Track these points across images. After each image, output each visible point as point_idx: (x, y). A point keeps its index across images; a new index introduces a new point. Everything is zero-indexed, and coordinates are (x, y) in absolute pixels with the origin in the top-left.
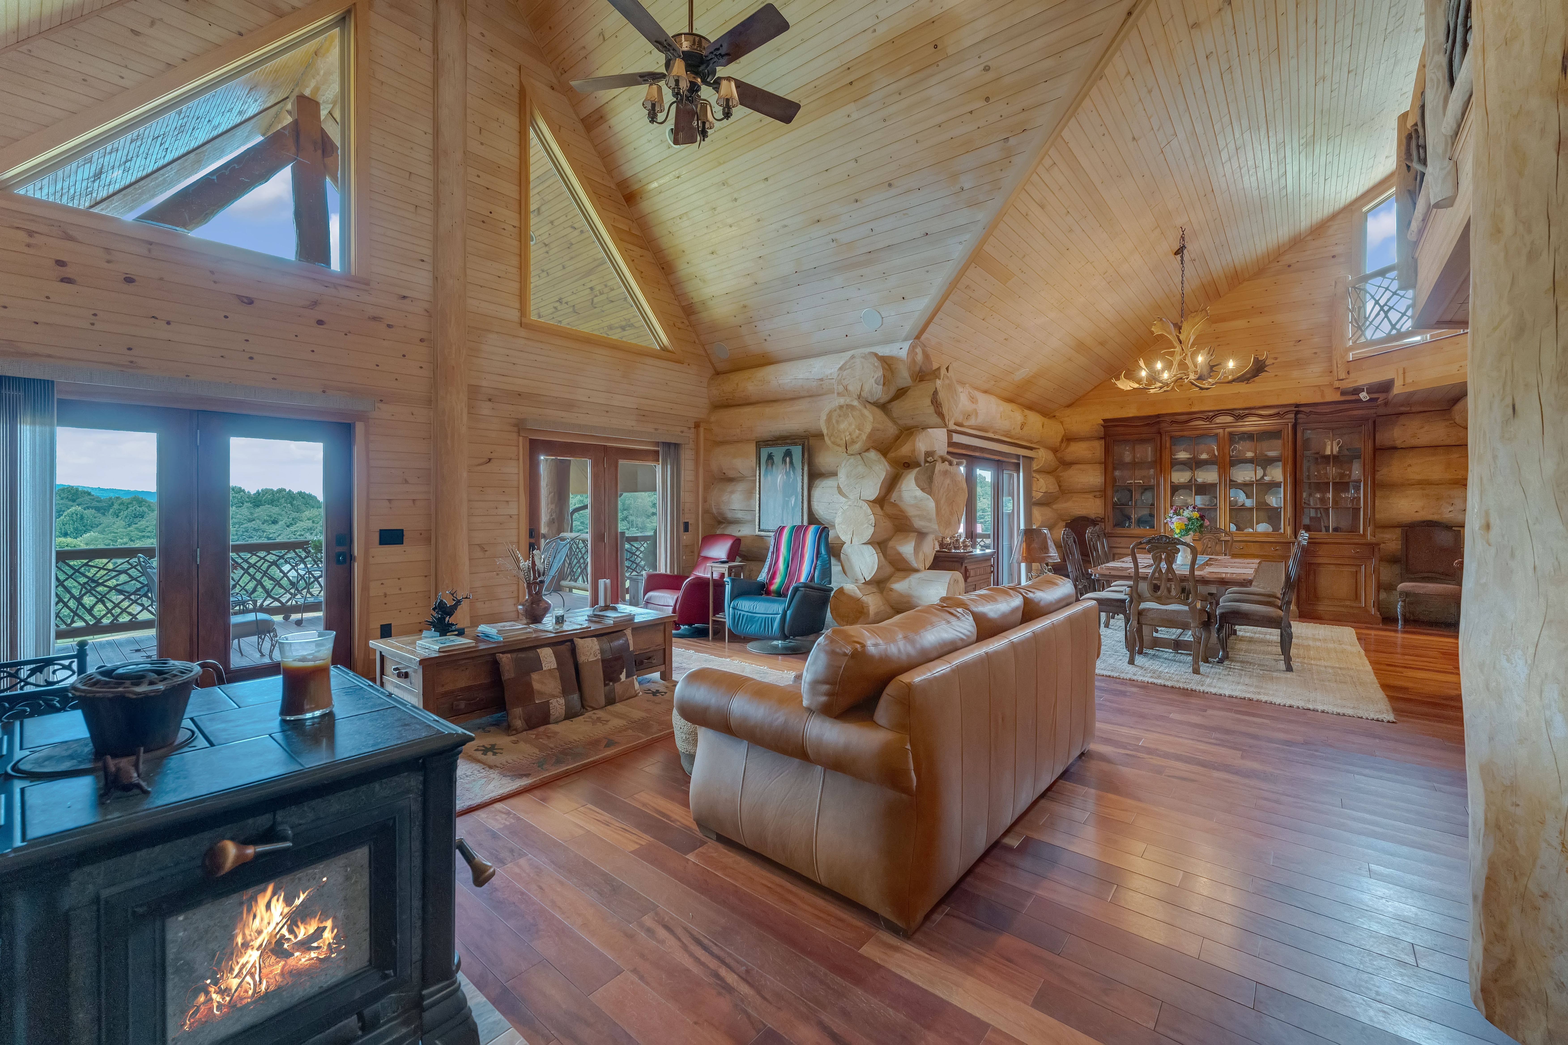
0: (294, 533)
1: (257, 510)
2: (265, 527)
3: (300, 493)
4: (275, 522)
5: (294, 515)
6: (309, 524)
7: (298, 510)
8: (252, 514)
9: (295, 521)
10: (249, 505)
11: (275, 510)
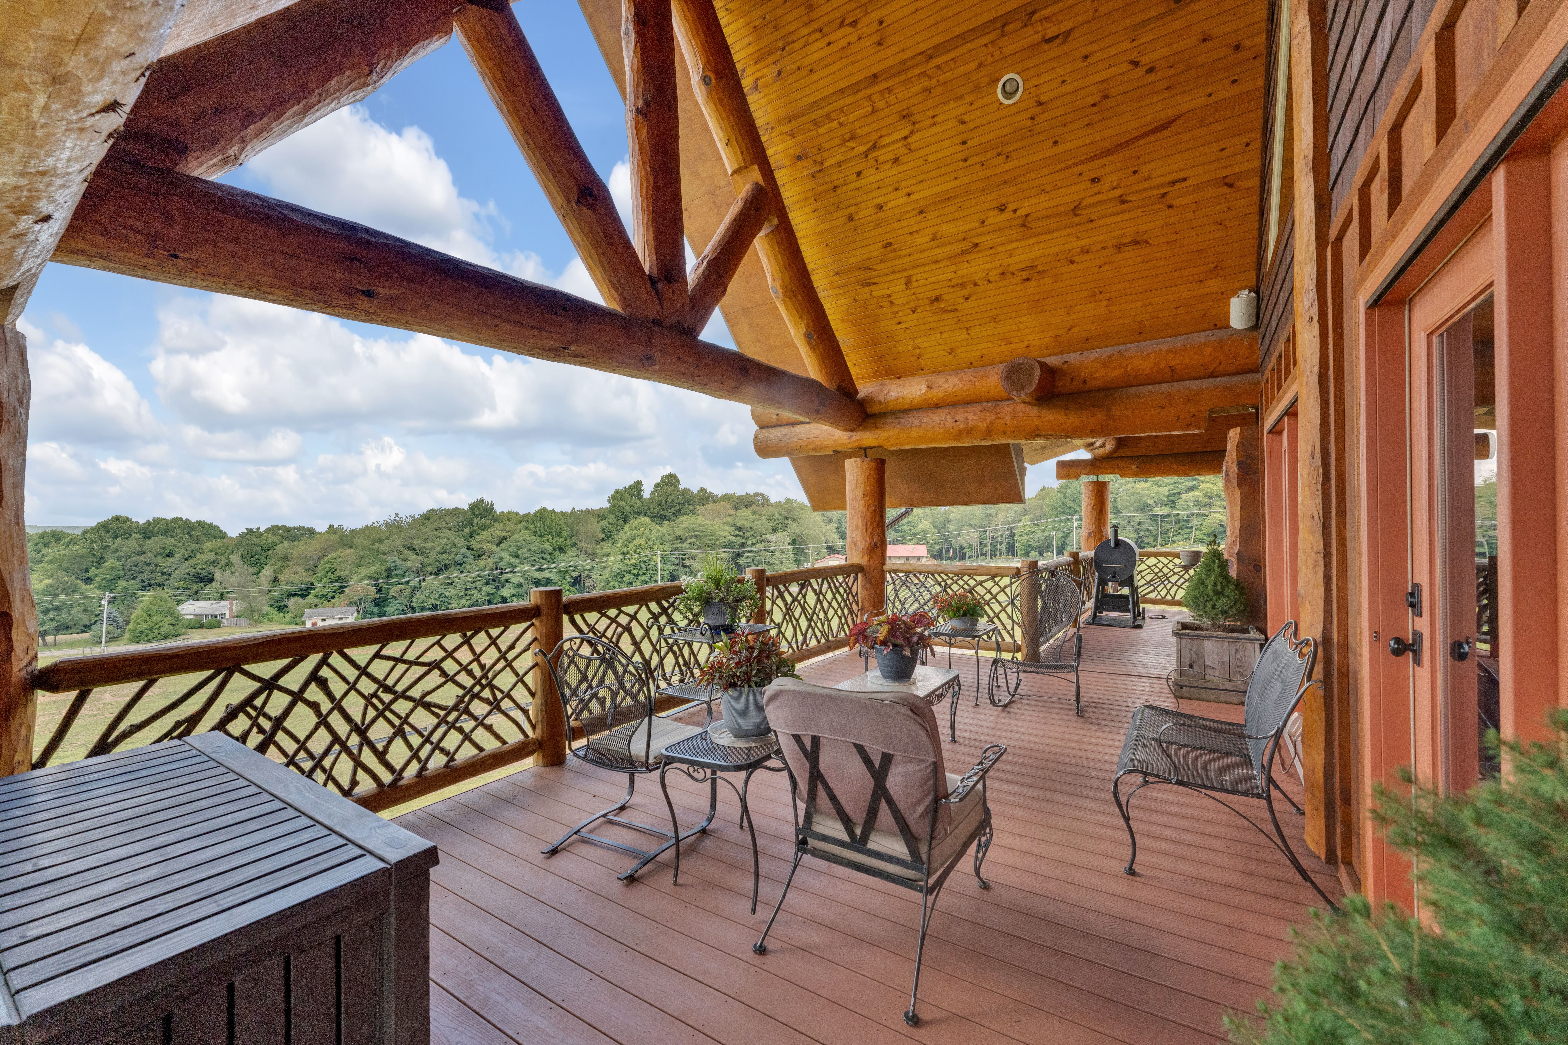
0: (194, 566)
1: (148, 542)
2: (158, 560)
3: (199, 523)
4: (170, 555)
5: (193, 547)
6: (212, 556)
7: (198, 541)
8: (141, 546)
9: (193, 554)
10: (138, 536)
11: (170, 541)
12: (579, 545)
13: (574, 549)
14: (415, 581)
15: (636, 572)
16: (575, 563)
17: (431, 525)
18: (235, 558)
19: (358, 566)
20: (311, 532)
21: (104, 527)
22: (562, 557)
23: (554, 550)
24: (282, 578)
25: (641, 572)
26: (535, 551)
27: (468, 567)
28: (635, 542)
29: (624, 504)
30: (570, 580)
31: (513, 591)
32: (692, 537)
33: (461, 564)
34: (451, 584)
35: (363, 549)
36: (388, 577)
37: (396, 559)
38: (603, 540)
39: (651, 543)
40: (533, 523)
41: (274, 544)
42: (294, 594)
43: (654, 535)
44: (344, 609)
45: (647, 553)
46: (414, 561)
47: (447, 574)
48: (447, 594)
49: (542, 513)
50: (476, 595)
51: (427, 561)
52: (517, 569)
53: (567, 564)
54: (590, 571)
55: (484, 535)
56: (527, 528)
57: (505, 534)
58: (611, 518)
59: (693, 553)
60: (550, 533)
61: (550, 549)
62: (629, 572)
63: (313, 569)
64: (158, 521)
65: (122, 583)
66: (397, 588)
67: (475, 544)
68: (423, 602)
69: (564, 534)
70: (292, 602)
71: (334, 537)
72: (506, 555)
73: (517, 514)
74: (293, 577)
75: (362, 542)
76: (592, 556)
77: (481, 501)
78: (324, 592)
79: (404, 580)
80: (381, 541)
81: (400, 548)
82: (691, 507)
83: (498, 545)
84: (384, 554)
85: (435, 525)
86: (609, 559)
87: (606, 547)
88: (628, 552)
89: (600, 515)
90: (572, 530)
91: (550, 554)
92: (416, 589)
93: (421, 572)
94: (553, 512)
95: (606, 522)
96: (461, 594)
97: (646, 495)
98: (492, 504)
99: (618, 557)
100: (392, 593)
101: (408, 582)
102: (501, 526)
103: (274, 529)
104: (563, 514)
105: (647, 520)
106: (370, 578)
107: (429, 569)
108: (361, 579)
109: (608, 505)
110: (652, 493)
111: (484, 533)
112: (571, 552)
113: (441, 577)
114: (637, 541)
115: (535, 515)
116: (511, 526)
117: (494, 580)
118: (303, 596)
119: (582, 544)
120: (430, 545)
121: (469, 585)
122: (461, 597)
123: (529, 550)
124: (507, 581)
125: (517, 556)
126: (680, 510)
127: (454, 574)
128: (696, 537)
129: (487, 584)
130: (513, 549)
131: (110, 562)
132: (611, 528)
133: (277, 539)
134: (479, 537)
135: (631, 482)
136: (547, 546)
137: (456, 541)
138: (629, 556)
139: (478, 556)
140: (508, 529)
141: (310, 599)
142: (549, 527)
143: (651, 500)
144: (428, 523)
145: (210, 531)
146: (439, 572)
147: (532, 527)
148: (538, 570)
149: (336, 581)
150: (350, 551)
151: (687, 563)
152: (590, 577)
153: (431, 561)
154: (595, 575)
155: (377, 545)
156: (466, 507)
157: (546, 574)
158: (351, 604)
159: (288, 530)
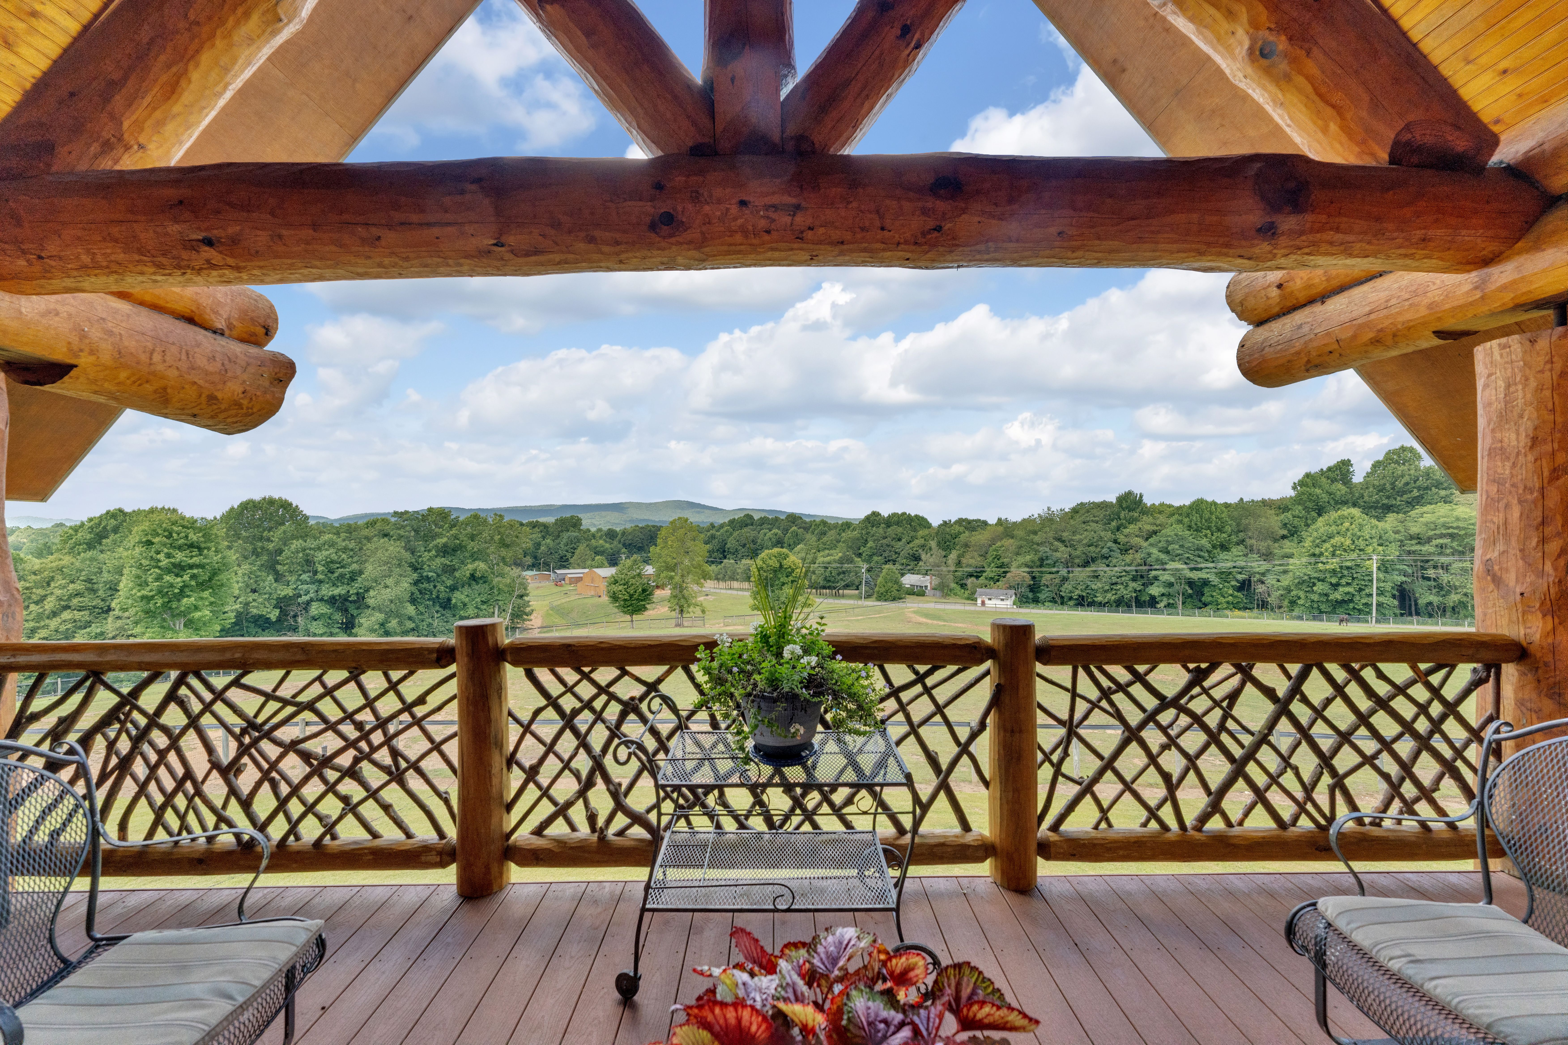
0: (912, 548)
1: (889, 530)
2: (893, 543)
3: (916, 516)
4: (900, 540)
5: (913, 533)
6: (922, 541)
7: (915, 530)
8: (885, 532)
9: (913, 539)
11: (900, 530)
12: (1249, 542)
13: (1241, 547)
14: (1064, 572)
15: (1334, 580)
16: (1243, 564)
17: (1079, 519)
18: (933, 544)
19: (1018, 554)
20: (985, 523)
21: (868, 519)
22: (1223, 555)
23: (1214, 547)
24: (964, 561)
25: (1343, 581)
26: (1189, 548)
27: (1114, 561)
28: (1333, 541)
29: (1318, 491)
30: (1234, 583)
31: (1162, 590)
32: (1442, 536)
33: (1107, 558)
34: (1097, 577)
35: (1021, 539)
36: (1041, 566)
37: (1047, 550)
38: (1284, 537)
39: (1361, 543)
40: (1188, 516)
41: (960, 533)
42: (971, 576)
43: (1366, 533)
44: (1005, 592)
45: (1354, 556)
46: (1063, 552)
47: (1093, 568)
48: (1093, 587)
49: (1199, 506)
50: (1123, 591)
51: (1075, 553)
52: (1167, 567)
53: (1230, 564)
54: (1263, 574)
55: (1132, 528)
56: (1180, 522)
57: (1155, 528)
58: (1298, 510)
59: (1443, 560)
60: (1209, 528)
61: (1208, 546)
62: (1323, 581)
63: (984, 555)
64: (894, 515)
65: (875, 558)
66: (1049, 576)
67: (1121, 538)
68: (1071, 592)
69: (1228, 529)
70: (970, 581)
71: (1000, 529)
72: (1154, 551)
73: (1170, 506)
74: (972, 561)
75: (1020, 533)
76: (1267, 556)
77: (1130, 493)
78: (992, 575)
79: (1054, 570)
80: (1035, 533)
81: (1052, 540)
82: (1443, 493)
83: (1147, 539)
84: (1038, 544)
85: (1083, 518)
86: (1291, 561)
87: (1288, 546)
88: (1321, 554)
89: (1281, 506)
90: (1238, 525)
91: (1209, 552)
92: (1065, 579)
93: (1069, 563)
94: (1214, 503)
95: (1289, 515)
96: (1107, 588)
97: (1358, 478)
98: (1141, 496)
99: (1304, 560)
100: (1043, 581)
101: (1058, 572)
102: (1151, 519)
103: (960, 521)
104: (1227, 505)
105: (1355, 512)
106: (1027, 566)
107: (1077, 561)
108: (1019, 567)
109: (1292, 493)
110: (1368, 475)
111: (1132, 526)
112: (1236, 551)
113: (1087, 569)
114: (1337, 540)
115: (1191, 507)
116: (1161, 519)
117: (1142, 577)
118: (977, 577)
119: (1253, 541)
120: (1077, 537)
121: (1114, 580)
122: (1106, 591)
123: (1182, 546)
124: (1156, 578)
125: (1168, 552)
126: (1421, 497)
127: (1100, 567)
128: (1452, 536)
129: (1134, 579)
130: (1162, 544)
131: (870, 544)
132: (1296, 522)
133: (962, 529)
134: (1126, 531)
135: (1332, 462)
136: (1204, 542)
137: (1102, 534)
138: (1323, 559)
139: (1125, 551)
140: (1158, 522)
141: (982, 580)
142: (1208, 520)
143: (1366, 485)
144: (1078, 515)
145: (920, 522)
146: (1086, 564)
147: (1186, 520)
148: (1192, 569)
149: (1001, 567)
150: (1011, 541)
151: (1431, 573)
152: (1263, 583)
153: (1078, 553)
154: (1270, 580)
155: (1032, 536)
156: (1114, 501)
157: (1202, 575)
158: (1010, 588)
159: (969, 522)
